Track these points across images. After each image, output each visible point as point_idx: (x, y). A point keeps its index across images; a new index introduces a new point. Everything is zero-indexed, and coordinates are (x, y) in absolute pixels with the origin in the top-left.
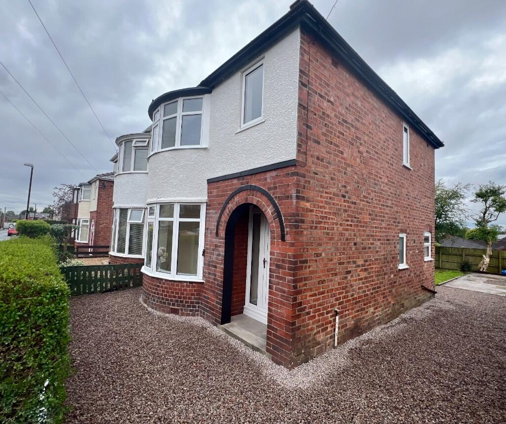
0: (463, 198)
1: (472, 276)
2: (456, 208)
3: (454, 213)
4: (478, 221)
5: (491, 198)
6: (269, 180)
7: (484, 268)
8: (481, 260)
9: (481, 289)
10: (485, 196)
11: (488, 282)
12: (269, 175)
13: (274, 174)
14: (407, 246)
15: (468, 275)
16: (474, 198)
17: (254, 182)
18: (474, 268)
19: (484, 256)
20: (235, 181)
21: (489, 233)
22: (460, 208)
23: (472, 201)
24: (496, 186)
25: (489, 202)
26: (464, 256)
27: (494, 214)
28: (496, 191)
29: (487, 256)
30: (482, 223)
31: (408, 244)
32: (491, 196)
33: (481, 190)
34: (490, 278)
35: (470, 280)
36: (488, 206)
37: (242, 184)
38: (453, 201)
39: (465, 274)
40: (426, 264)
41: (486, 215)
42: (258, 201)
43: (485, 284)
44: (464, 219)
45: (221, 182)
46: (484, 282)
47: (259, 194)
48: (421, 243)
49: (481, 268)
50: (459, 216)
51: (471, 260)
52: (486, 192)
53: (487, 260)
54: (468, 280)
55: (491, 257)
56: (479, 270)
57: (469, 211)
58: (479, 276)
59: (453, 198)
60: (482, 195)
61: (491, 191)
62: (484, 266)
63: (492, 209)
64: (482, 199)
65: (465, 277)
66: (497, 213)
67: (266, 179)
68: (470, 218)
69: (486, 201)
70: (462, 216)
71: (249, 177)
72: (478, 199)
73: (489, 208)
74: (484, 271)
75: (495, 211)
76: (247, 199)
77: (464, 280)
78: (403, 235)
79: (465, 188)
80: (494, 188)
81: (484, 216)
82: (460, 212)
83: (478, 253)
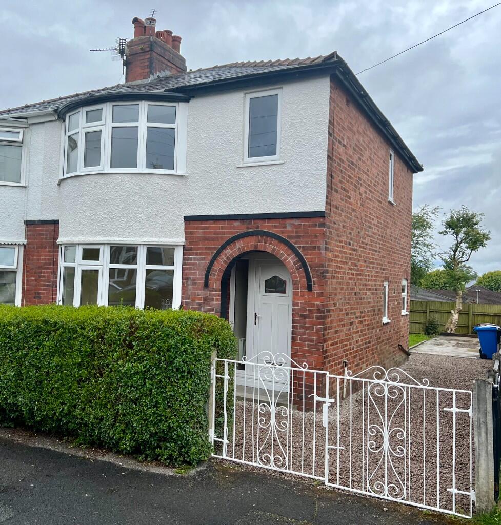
0: (429, 227)
1: (439, 339)
2: (420, 242)
3: (418, 249)
4: (446, 262)
5: (464, 230)
6: (289, 228)
7: (452, 328)
8: (448, 318)
9: (450, 353)
10: (457, 227)
11: (458, 345)
12: (288, 223)
13: (296, 222)
14: (388, 297)
15: (434, 339)
16: (443, 228)
17: (266, 227)
18: (440, 329)
19: (453, 312)
20: (237, 224)
21: (459, 279)
22: (427, 243)
23: (441, 233)
24: (470, 213)
25: (461, 235)
26: (428, 312)
27: (466, 252)
28: (469, 219)
29: (456, 311)
30: (452, 264)
31: (390, 295)
32: (464, 227)
33: (452, 217)
34: (459, 341)
35: (438, 345)
36: (459, 241)
37: (248, 228)
38: (417, 232)
39: (431, 337)
40: (402, 319)
41: (457, 253)
42: (274, 249)
43: (454, 348)
44: (430, 259)
45: (211, 221)
46: (453, 346)
47: (274, 241)
48: (399, 293)
49: (448, 329)
50: (423, 254)
51: (437, 318)
52: (458, 220)
53: (456, 317)
54: (435, 344)
55: (460, 313)
56: (446, 331)
57: (437, 247)
58: (446, 340)
59: (418, 228)
60: (453, 225)
61: (464, 219)
62: (452, 326)
63: (464, 245)
64: (453, 231)
65: (432, 341)
66: (468, 251)
67: (285, 227)
68: (437, 257)
69: (457, 233)
70: (428, 254)
71: (260, 222)
72: (448, 230)
73: (461, 243)
74: (452, 332)
75: (467, 248)
76: (256, 246)
77: (431, 344)
78: (386, 284)
79: (432, 213)
80: (467, 215)
81: (455, 255)
82: (425, 248)
83: (446, 308)
